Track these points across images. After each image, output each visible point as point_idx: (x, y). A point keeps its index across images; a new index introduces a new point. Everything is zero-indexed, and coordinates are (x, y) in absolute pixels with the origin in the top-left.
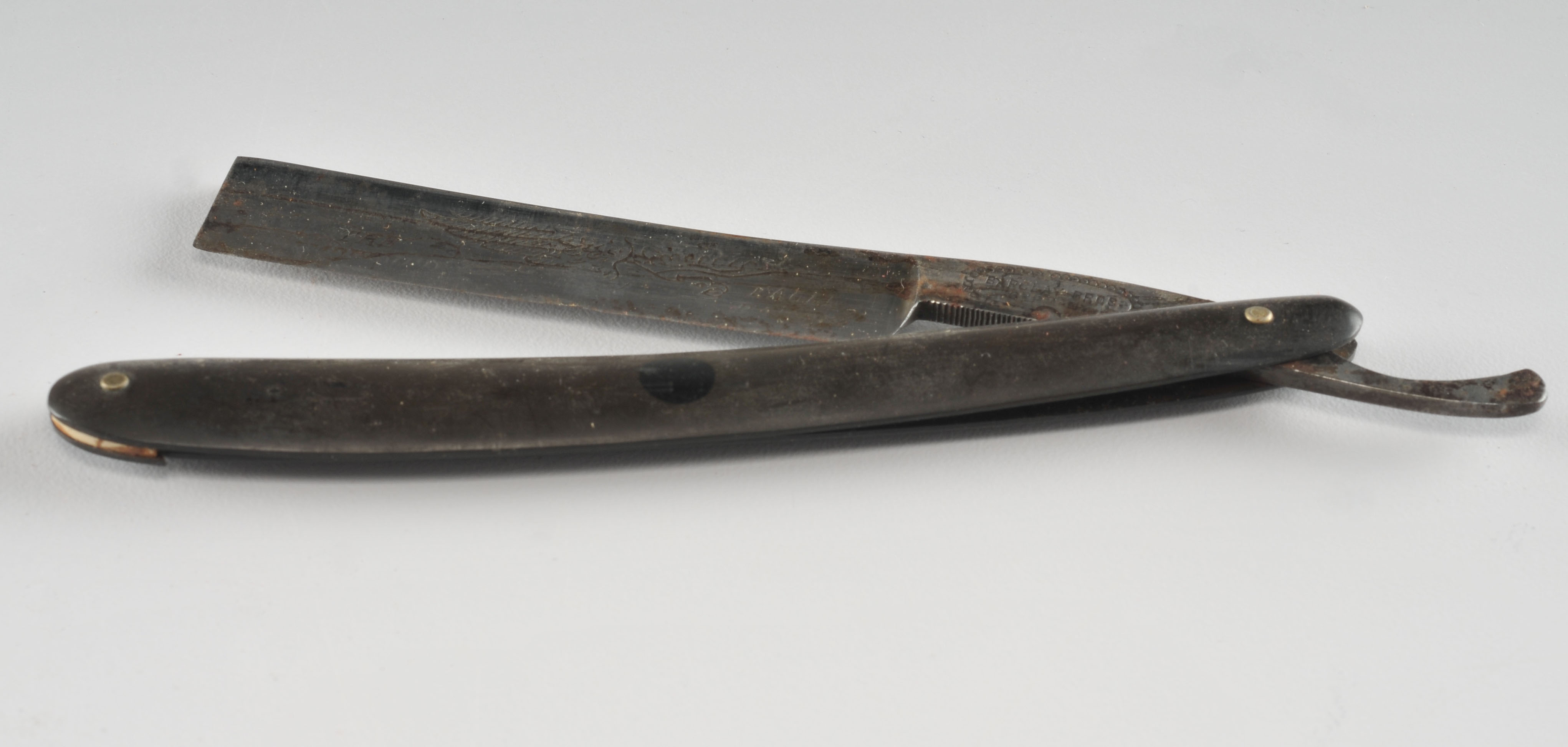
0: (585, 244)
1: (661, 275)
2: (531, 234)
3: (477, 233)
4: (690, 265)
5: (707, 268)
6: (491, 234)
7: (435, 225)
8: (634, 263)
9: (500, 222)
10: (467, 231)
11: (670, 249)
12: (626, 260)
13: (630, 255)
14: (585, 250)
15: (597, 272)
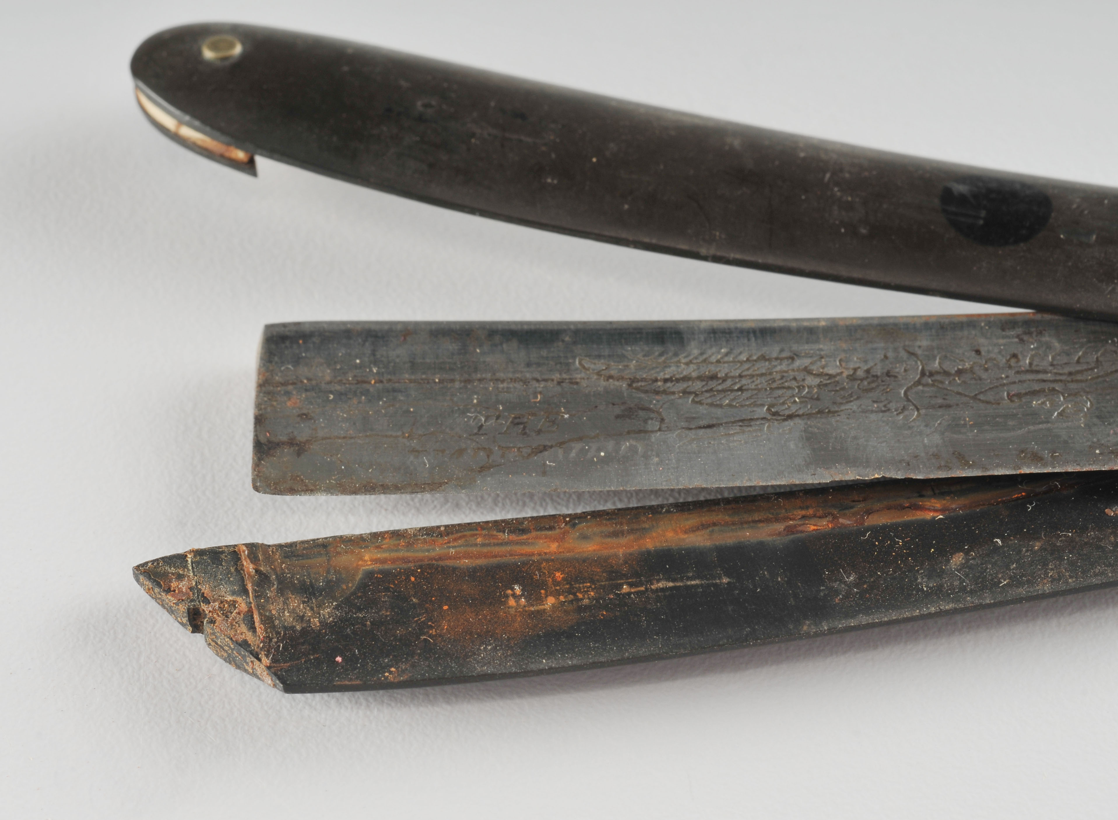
0: (847, 369)
1: (982, 397)
2: (763, 367)
3: (678, 380)
4: (1018, 372)
5: (1045, 372)
6: (700, 378)
7: (608, 380)
8: (933, 385)
9: (704, 356)
10: (660, 381)
11: (978, 352)
12: (918, 383)
13: (923, 374)
14: (852, 378)
15: (884, 411)
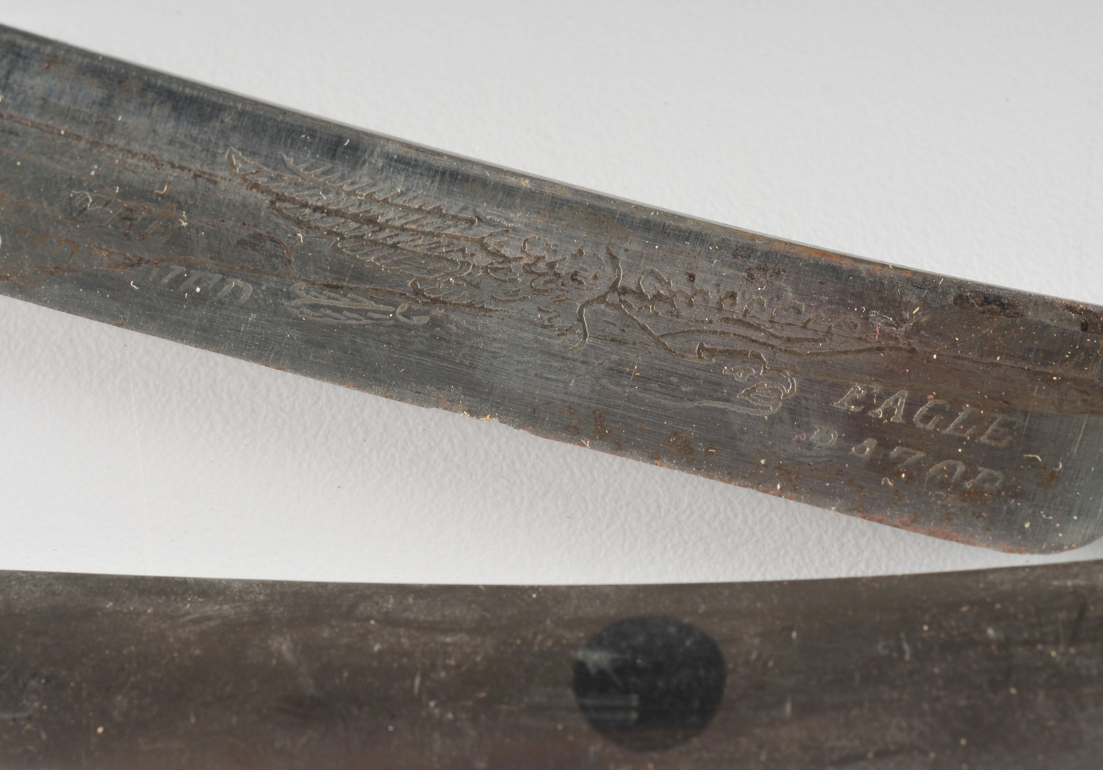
0: (529, 255)
1: (668, 342)
2: (430, 224)
3: (329, 213)
4: (727, 320)
5: (758, 328)
6: (355, 217)
7: (251, 188)
8: (618, 307)
9: (373, 190)
10: (310, 208)
11: (692, 278)
12: (601, 299)
13: (613, 288)
14: (528, 270)
15: (544, 327)
